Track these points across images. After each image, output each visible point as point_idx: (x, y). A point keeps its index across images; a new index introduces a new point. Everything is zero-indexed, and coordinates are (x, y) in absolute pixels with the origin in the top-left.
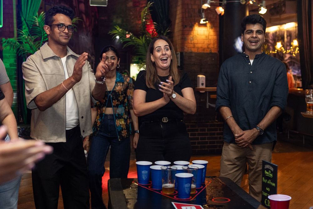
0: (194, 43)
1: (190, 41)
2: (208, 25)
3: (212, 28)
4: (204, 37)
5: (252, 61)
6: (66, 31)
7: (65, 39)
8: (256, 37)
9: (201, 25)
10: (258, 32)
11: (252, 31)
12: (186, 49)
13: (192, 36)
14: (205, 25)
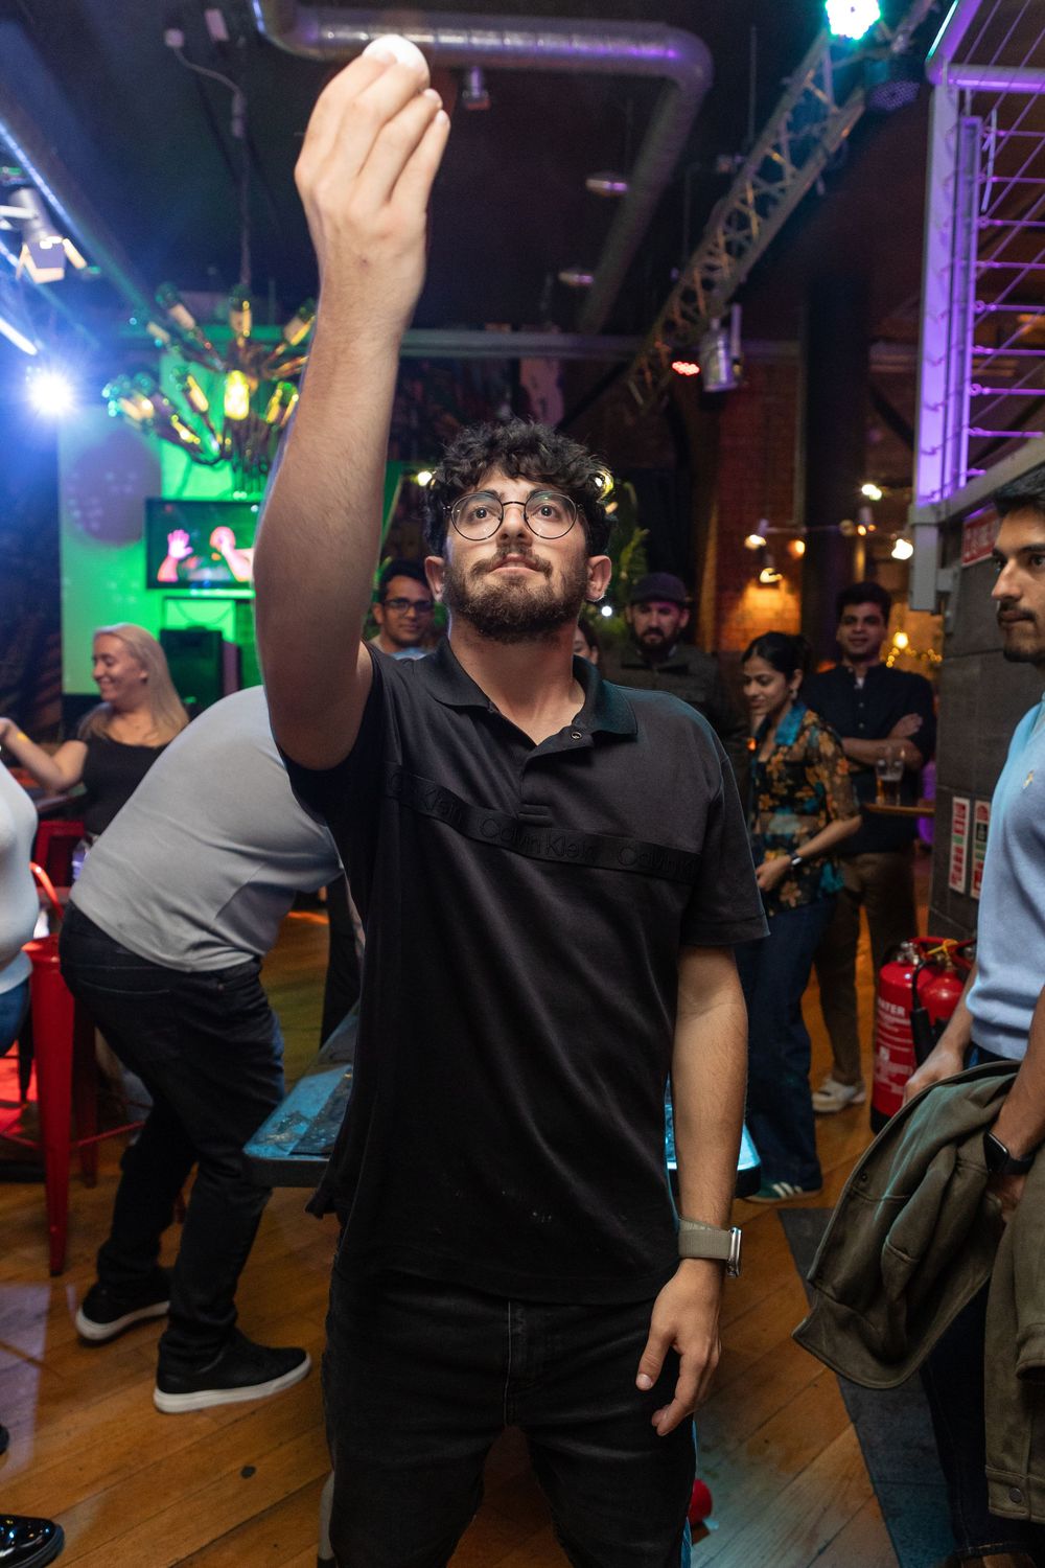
0: (745, 630)
1: (734, 625)
2: (783, 585)
3: (791, 590)
4: (770, 615)
5: (860, 682)
6: (411, 613)
7: (411, 632)
8: (863, 632)
9: (762, 586)
10: (869, 620)
11: (853, 620)
12: (725, 644)
13: (740, 612)
14: (774, 585)
